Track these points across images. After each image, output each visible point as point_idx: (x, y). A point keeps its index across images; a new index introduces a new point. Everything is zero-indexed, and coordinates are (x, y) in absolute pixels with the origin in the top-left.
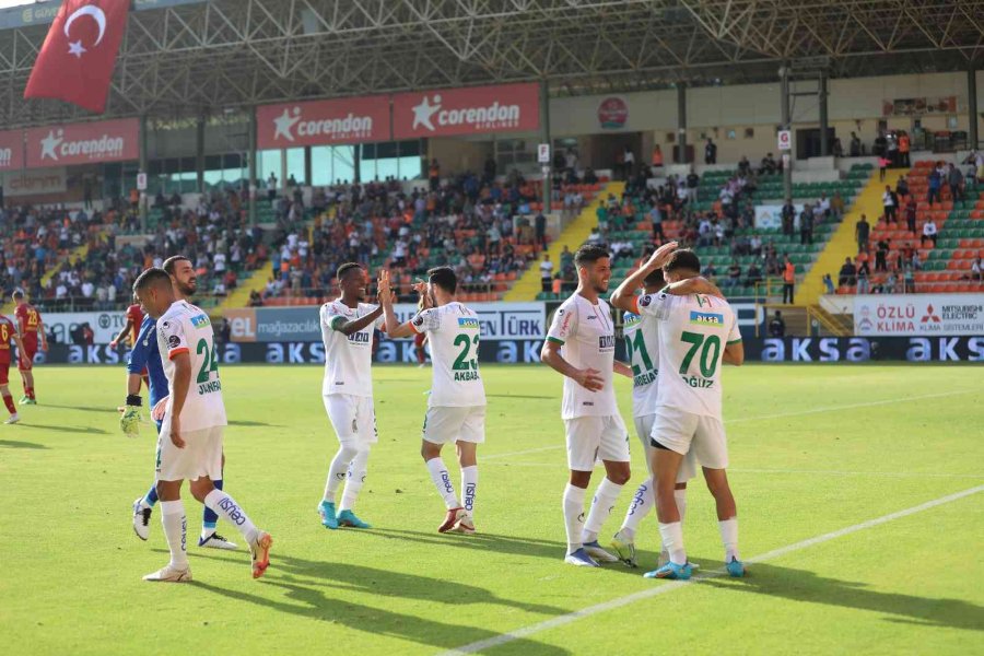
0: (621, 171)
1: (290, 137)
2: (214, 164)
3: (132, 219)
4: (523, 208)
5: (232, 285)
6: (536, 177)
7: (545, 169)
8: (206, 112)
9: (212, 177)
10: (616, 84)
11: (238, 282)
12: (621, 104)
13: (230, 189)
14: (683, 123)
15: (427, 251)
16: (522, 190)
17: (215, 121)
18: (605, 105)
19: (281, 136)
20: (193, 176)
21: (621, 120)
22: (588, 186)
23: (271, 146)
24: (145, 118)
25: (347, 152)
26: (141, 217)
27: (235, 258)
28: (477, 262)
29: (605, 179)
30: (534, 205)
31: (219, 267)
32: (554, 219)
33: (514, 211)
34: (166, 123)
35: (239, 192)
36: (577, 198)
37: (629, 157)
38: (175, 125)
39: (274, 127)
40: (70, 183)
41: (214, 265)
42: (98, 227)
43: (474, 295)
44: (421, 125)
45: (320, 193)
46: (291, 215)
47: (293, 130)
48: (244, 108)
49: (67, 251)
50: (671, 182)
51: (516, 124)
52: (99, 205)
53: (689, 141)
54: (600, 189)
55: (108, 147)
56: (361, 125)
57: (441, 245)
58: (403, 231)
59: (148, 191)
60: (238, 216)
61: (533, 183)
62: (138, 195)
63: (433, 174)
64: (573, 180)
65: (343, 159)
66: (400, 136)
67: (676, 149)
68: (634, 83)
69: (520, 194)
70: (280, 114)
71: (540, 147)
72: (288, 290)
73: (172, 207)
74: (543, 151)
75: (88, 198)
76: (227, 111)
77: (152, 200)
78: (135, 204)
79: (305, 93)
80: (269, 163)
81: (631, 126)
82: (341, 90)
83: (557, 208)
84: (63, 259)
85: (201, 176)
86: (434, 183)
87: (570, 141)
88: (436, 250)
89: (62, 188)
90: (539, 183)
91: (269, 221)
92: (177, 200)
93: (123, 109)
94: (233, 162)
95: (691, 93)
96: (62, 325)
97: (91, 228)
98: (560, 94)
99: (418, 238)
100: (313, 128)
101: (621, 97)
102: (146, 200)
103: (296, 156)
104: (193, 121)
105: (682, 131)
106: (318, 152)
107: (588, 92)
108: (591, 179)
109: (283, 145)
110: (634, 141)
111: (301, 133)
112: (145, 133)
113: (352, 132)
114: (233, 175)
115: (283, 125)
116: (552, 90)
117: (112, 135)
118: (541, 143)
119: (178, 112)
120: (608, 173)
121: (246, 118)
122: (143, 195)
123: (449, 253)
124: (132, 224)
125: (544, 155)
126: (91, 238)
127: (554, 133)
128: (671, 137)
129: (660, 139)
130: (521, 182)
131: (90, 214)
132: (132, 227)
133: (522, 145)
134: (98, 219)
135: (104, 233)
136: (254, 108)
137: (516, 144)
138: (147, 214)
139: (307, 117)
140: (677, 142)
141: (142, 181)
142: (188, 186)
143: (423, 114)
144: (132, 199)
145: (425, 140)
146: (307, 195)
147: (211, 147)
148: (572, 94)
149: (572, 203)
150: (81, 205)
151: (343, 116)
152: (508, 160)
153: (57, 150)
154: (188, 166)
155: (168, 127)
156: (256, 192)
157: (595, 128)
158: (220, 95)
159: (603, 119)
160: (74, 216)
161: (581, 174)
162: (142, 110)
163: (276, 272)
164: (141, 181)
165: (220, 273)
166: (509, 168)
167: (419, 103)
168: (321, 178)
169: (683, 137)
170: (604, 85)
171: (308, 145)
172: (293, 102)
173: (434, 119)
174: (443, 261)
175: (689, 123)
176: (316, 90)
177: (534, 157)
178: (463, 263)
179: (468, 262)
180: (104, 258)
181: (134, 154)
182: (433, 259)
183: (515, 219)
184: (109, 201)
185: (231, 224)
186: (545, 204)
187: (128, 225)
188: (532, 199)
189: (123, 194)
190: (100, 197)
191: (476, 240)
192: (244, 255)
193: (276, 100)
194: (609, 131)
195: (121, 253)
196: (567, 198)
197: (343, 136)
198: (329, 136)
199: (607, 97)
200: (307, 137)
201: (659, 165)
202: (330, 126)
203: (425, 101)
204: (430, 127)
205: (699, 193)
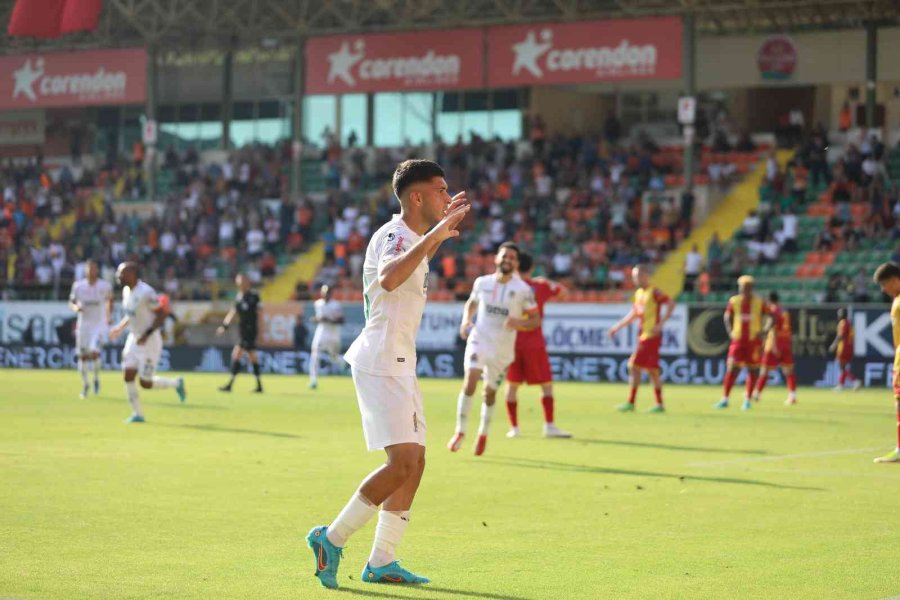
0: (788, 135)
1: (349, 80)
2: (245, 112)
3: (139, 181)
4: (655, 183)
5: (268, 272)
6: (674, 142)
7: (689, 132)
8: (233, 42)
9: (242, 133)
10: (781, 21)
11: (278, 269)
12: (788, 49)
13: (257, 148)
14: (872, 74)
15: (529, 235)
16: (657, 159)
17: (243, 57)
18: (767, 49)
19: (338, 79)
20: (211, 130)
21: (788, 69)
22: (743, 156)
23: (324, 90)
24: (155, 50)
25: (422, 103)
26: (147, 178)
27: (273, 237)
28: (596, 250)
29: (765, 147)
30: (670, 178)
31: (254, 248)
32: (701, 195)
33: (645, 185)
34: (178, 55)
35: (278, 155)
36: (730, 168)
37: (796, 118)
38: (187, 60)
39: (327, 66)
40: (49, 131)
41: (246, 245)
42: (87, 192)
43: (592, 294)
44: (524, 71)
45: (387, 159)
46: (345, 184)
47: (354, 70)
48: (288, 41)
49: (46, 221)
50: (854, 151)
51: (652, 71)
52: (89, 162)
53: (880, 99)
54: (758, 160)
55: (105, 84)
56: (444, 67)
57: (547, 229)
58: (495, 210)
59: (158, 145)
60: (278, 183)
61: (670, 150)
62: (143, 149)
63: (535, 134)
64: (722, 146)
65: (417, 115)
66: (498, 82)
67: (861, 110)
68: (805, 20)
69: (650, 165)
70: (336, 49)
71: (682, 103)
72: (345, 282)
73: (188, 169)
74: (686, 106)
75: (75, 153)
76: (268, 42)
77: (161, 159)
78: (139, 163)
79: (368, 23)
80: (319, 115)
81: (800, 78)
82: (419, 20)
83: (700, 183)
84: (40, 232)
85: (226, 130)
86: (538, 144)
87: (718, 96)
88: (540, 236)
89: (38, 137)
90: (681, 151)
91: (318, 190)
92: (193, 158)
93: (126, 35)
94: (269, 111)
95: (883, 34)
96: (42, 319)
97: (80, 192)
98: (705, 33)
99: (518, 218)
100: (380, 69)
101: (789, 38)
102: (155, 158)
103: (355, 105)
104: (213, 57)
105: (871, 85)
106: (383, 101)
107: (742, 31)
108: (747, 147)
109: (339, 89)
110: (804, 97)
111: (364, 74)
112: (155, 69)
113: (432, 77)
114: (271, 131)
115: (341, 63)
116: (700, 26)
117: (111, 69)
118: (682, 95)
119: (194, 40)
120: (768, 138)
121: (284, 55)
122: (150, 151)
123: (559, 238)
124: (137, 188)
125: (687, 112)
126: (81, 205)
127: (701, 84)
128: (854, 93)
129: (839, 96)
130: (650, 147)
131: (77, 174)
132: (135, 193)
133: (654, 99)
134: (88, 181)
135: (97, 201)
136: (302, 41)
137: (645, 98)
138: (155, 175)
139: (372, 54)
140: (863, 99)
141: (149, 132)
142: (209, 144)
143: (527, 55)
144: (133, 156)
145: (526, 91)
146: (371, 159)
147: (241, 90)
148: (722, 33)
149: (722, 176)
150: (66, 161)
151: (421, 54)
152: (637, 118)
153: (36, 86)
154: (208, 113)
155: (180, 62)
156: (302, 153)
157: (753, 78)
158: (258, 21)
159: (764, 68)
160: (56, 175)
161: (733, 140)
162: (151, 36)
163: (330, 256)
164: (149, 130)
165: (255, 256)
166: (635, 132)
167: (522, 39)
168: (388, 136)
169: (872, 94)
170: (766, 22)
171: (370, 90)
172: (352, 35)
173: (541, 61)
174: (551, 250)
175: (881, 75)
176: (383, 18)
177: (674, 115)
178: (576, 252)
179: (581, 252)
180: (98, 232)
181: (140, 96)
182: (537, 246)
183: (646, 196)
184: (102, 156)
185: (267, 191)
186: (686, 177)
187: (128, 189)
188: (668, 169)
189: (121, 147)
190: (90, 152)
191: (594, 222)
192: (285, 233)
193: (330, 30)
194: (772, 83)
195: (120, 228)
196: (715, 171)
197: (420, 81)
198: (402, 79)
199: (770, 37)
200: (372, 81)
201: (844, 129)
202: (403, 67)
203: (531, 37)
204: (536, 71)
205: (889, 168)
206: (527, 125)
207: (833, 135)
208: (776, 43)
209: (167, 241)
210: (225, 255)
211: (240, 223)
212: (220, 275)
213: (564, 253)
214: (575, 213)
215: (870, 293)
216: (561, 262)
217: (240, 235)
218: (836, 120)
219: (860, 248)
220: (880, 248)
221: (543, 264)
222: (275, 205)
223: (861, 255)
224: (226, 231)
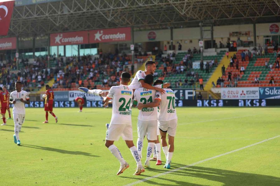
0: (154, 52)
1: (59, 43)
2: (38, 50)
3: (15, 66)
4: (126, 63)
5: (43, 85)
6: (130, 54)
7: (133, 52)
8: (35, 35)
9: (37, 54)
10: (153, 28)
12: (154, 33)
13: (42, 57)
14: (172, 39)
15: (99, 75)
16: (126, 58)
17: (38, 38)
18: (150, 34)
19: (57, 42)
20: (31, 54)
21: (154, 38)
22: (145, 57)
23: (54, 45)
24: (18, 37)
25: (76, 47)
26: (17, 65)
27: (44, 77)
28: (113, 78)
29: (150, 55)
30: (129, 62)
31: (39, 80)
32: (136, 66)
33: (124, 64)
34: (24, 38)
35: (45, 58)
36: (142, 60)
37: (156, 48)
38: (27, 39)
39: (55, 40)
41: (38, 79)
42: (4, 68)
44: (97, 39)
45: (68, 59)
46: (60, 65)
47: (61, 40)
48: (47, 35)
50: (169, 55)
51: (124, 39)
52: (5, 62)
53: (174, 44)
54: (148, 58)
55: (7, 45)
56: (80, 39)
57: (103, 74)
58: (92, 70)
59: (19, 58)
60: (45, 65)
61: (129, 56)
62: (16, 59)
63: (100, 53)
64: (141, 55)
65: (75, 49)
66: (91, 42)
67: (170, 46)
68: (158, 27)
69: (125, 59)
70: (57, 36)
71: (131, 45)
72: (59, 86)
73: (26, 63)
74: (132, 47)
76: (42, 35)
77: (20, 61)
78: (15, 62)
79: (64, 30)
80: (54, 50)
81: (157, 40)
82: (74, 29)
83: (136, 63)
85: (34, 54)
86: (101, 56)
87: (140, 44)
88: (101, 75)
90: (131, 56)
91: (54, 67)
92: (27, 60)
93: (12, 35)
94: (43, 50)
95: (174, 30)
97: (2, 69)
98: (137, 31)
99: (96, 71)
100: (66, 40)
101: (154, 31)
102: (18, 61)
103: (61, 48)
104: (32, 38)
105: (172, 41)
106: (68, 47)
107: (145, 30)
108: (146, 55)
109: (58, 45)
110: (158, 44)
111: (63, 41)
112: (18, 42)
113: (77, 41)
114: (43, 53)
115: (58, 39)
116: (135, 29)
117: (9, 42)
118: (131, 44)
119: (27, 36)
120: (150, 53)
121: (47, 37)
122: (17, 59)
123: (105, 76)
124: (15, 67)
125: (132, 48)
126: (3, 72)
127: (135, 41)
128: (168, 43)
129: (165, 43)
130: (125, 55)
132: (14, 68)
133: (126, 45)
134: (5, 66)
135: (6, 70)
136: (49, 35)
137: (124, 45)
138: (19, 64)
139: (64, 37)
140: (170, 44)
141: (17, 55)
142: (30, 57)
143: (98, 36)
144: (14, 60)
145: (98, 44)
146: (64, 59)
147: (37, 45)
148: (140, 30)
149: (140, 61)
151: (75, 37)
152: (122, 49)
154: (30, 51)
155: (24, 40)
156: (50, 58)
157: (146, 40)
158: (40, 31)
159: (149, 38)
161: (143, 53)
162: (17, 35)
163: (56, 81)
165: (40, 82)
166: (122, 52)
167: (96, 33)
168: (68, 54)
169: (172, 43)
170: (150, 28)
171: (65, 45)
172: (61, 33)
173: (101, 37)
174: (103, 78)
175: (174, 39)
176: (67, 29)
177: (130, 48)
178: (109, 78)
179: (110, 78)
180: (6, 77)
181: (15, 47)
182: (100, 77)
183: (124, 66)
184: (8, 61)
185: (43, 67)
186: (132, 62)
187: (13, 68)
188: (129, 60)
189: (12, 59)
190: (5, 60)
191: (113, 72)
192: (46, 76)
193: (56, 32)
194: (151, 41)
195: (11, 76)
196: (139, 60)
197: (75, 42)
198: (71, 42)
199: (150, 31)
200: (64, 42)
201: (166, 51)
202: (71, 39)
203: (98, 32)
204: (100, 40)
205: (176, 59)
206: (98, 51)
207: (164, 52)
208: (152, 32)
209: (21, 79)
210: (34, 81)
211: (36, 74)
212: (32, 86)
213: (106, 79)
214: (109, 70)
215: (172, 86)
216: (105, 81)
217: (36, 77)
218: (164, 49)
219: (169, 76)
220: (174, 76)
221: (102, 81)
222: (44, 70)
223: (170, 78)
224: (33, 77)
